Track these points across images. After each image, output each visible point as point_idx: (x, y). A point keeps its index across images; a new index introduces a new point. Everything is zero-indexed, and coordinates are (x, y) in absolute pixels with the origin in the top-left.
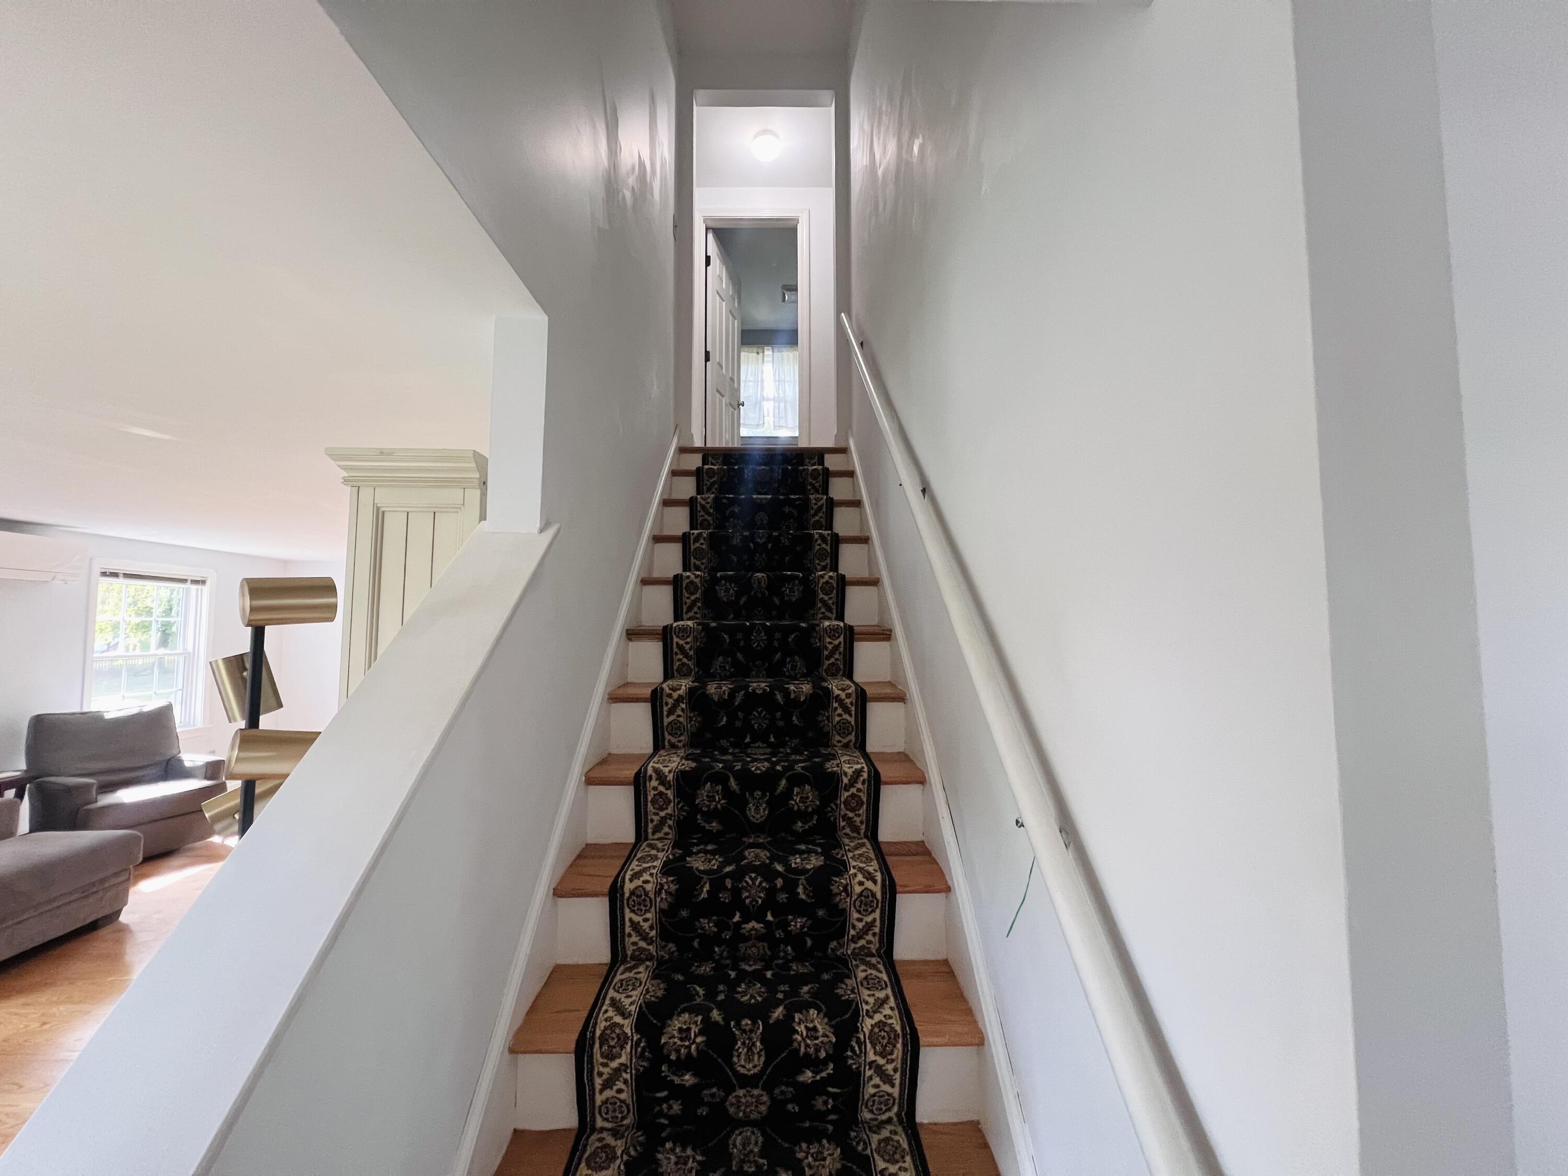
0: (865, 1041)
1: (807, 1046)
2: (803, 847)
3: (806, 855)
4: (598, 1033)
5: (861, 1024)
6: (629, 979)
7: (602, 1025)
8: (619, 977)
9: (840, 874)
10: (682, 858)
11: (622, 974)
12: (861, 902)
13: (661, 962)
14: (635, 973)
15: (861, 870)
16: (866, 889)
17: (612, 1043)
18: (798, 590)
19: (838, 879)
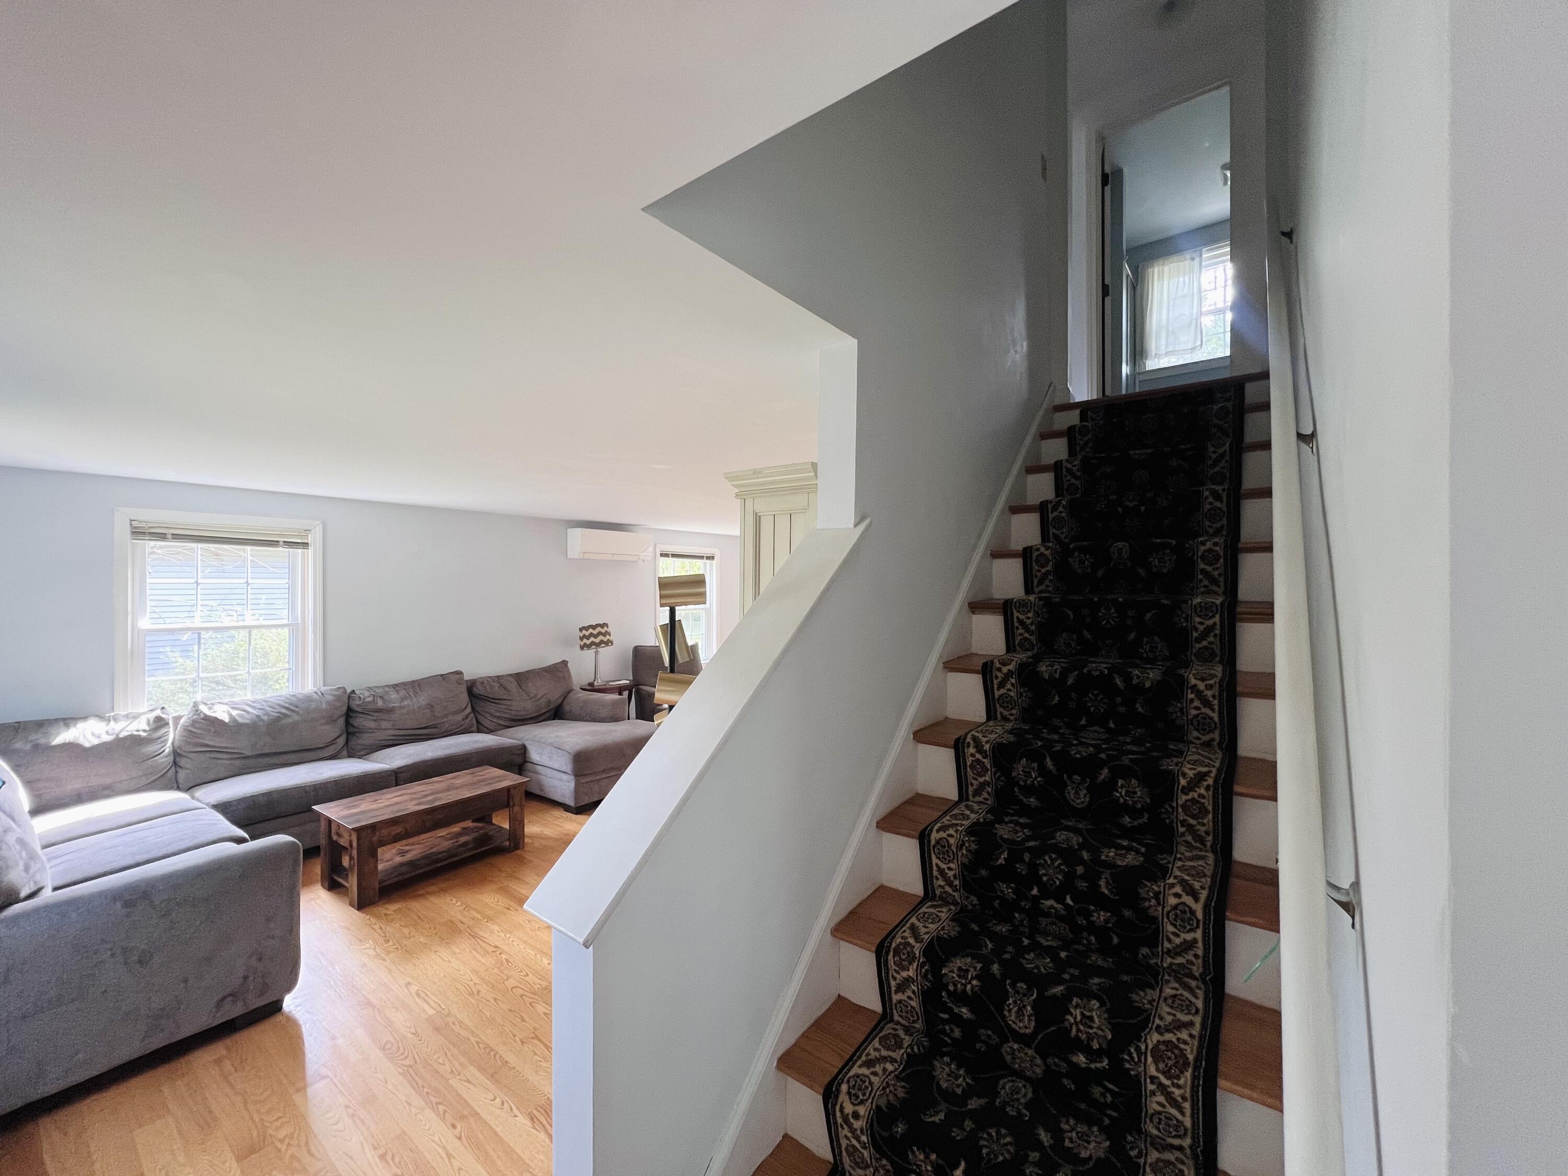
0: (1146, 1053)
1: (1078, 1030)
2: (1125, 843)
3: (1124, 852)
4: (894, 945)
5: (1145, 1035)
6: (931, 914)
7: (899, 940)
8: (924, 909)
9: (1154, 880)
10: (992, 823)
11: (927, 908)
12: (1176, 915)
13: (963, 910)
14: (938, 911)
15: (1182, 882)
16: (1184, 904)
17: (903, 957)
18: (1170, 560)
19: (1149, 884)
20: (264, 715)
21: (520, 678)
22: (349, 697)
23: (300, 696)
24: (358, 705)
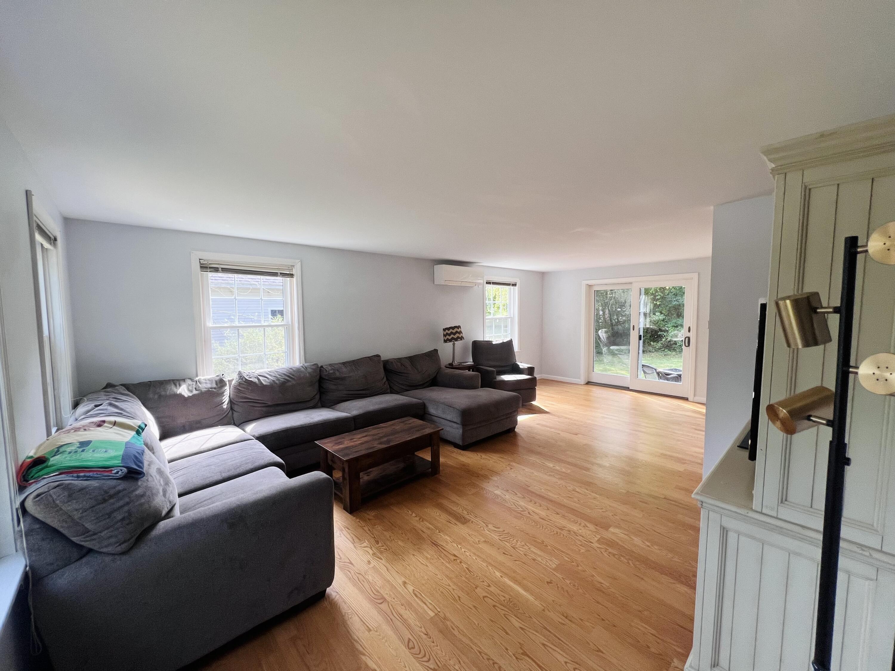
20: (277, 380)
21: (412, 359)
22: (320, 370)
23: (294, 369)
24: (326, 375)
